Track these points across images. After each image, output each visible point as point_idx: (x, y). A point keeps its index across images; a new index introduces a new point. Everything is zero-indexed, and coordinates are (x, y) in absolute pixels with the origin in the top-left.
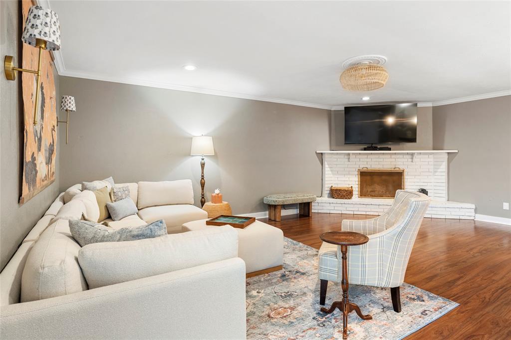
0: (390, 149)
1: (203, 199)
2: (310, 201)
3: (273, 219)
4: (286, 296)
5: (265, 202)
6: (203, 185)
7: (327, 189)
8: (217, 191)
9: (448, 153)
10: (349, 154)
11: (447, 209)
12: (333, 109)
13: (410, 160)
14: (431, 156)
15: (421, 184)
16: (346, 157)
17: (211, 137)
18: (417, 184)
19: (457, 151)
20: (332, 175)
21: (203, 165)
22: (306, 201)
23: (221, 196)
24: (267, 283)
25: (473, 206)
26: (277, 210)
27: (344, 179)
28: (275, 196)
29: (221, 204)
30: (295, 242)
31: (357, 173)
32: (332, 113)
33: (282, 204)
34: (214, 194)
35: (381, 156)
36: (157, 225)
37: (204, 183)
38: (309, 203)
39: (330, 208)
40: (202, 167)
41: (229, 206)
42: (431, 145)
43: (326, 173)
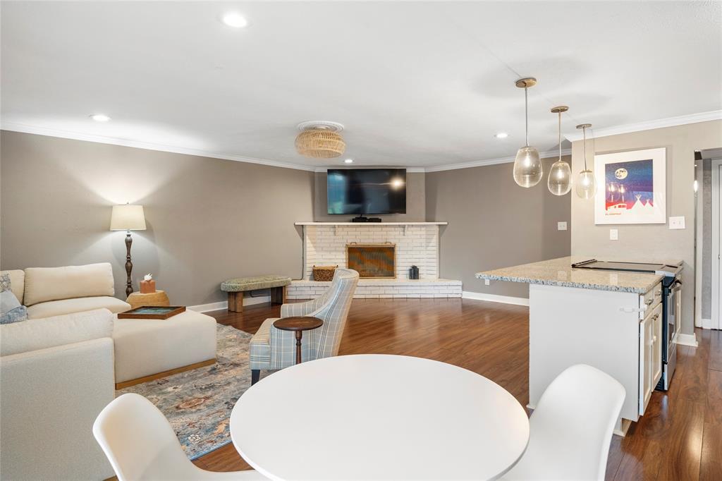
0: (380, 221)
1: (130, 289)
2: (282, 285)
3: (233, 310)
4: (206, 388)
5: (222, 289)
6: (129, 270)
7: (308, 269)
8: (148, 277)
9: (439, 225)
10: (334, 227)
11: (436, 288)
12: (317, 170)
13: (402, 233)
14: (423, 229)
15: (414, 260)
16: (332, 229)
17: (141, 207)
18: (409, 260)
19: (446, 223)
20: (315, 253)
21: (129, 243)
22: (278, 285)
23: (154, 283)
24: (189, 378)
25: (460, 283)
26: (239, 298)
27: (330, 257)
28: (235, 281)
29: (154, 294)
30: (246, 334)
31: (344, 249)
32: (316, 176)
33: (243, 290)
34: (143, 281)
35: (371, 229)
36: (16, 312)
37: (131, 267)
38: (282, 287)
39: (310, 293)
40: (127, 246)
41: (166, 295)
42: (423, 215)
43: (308, 249)
